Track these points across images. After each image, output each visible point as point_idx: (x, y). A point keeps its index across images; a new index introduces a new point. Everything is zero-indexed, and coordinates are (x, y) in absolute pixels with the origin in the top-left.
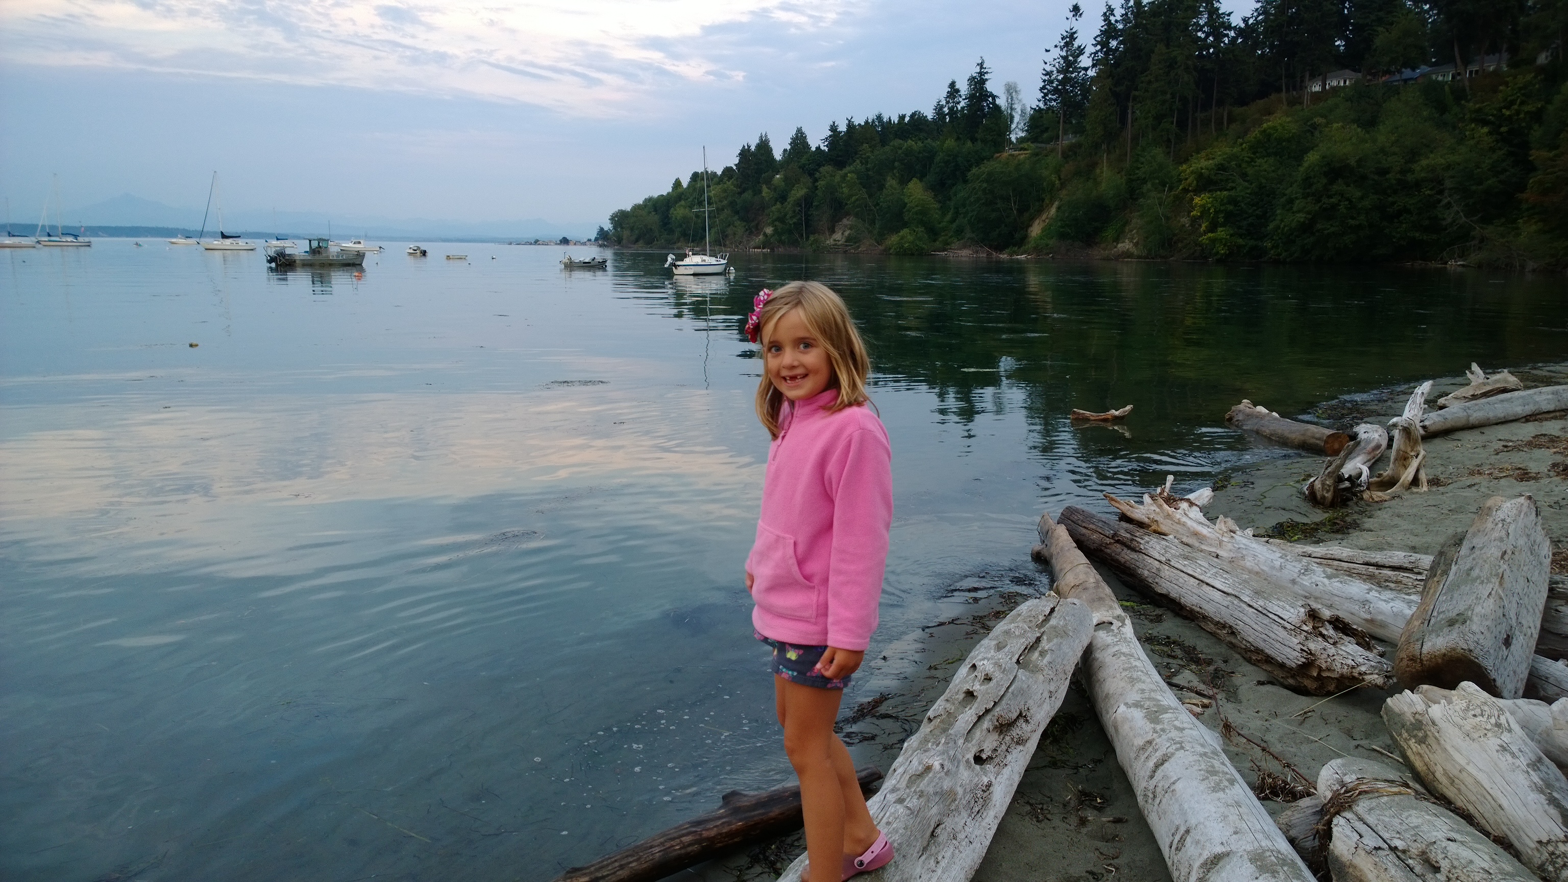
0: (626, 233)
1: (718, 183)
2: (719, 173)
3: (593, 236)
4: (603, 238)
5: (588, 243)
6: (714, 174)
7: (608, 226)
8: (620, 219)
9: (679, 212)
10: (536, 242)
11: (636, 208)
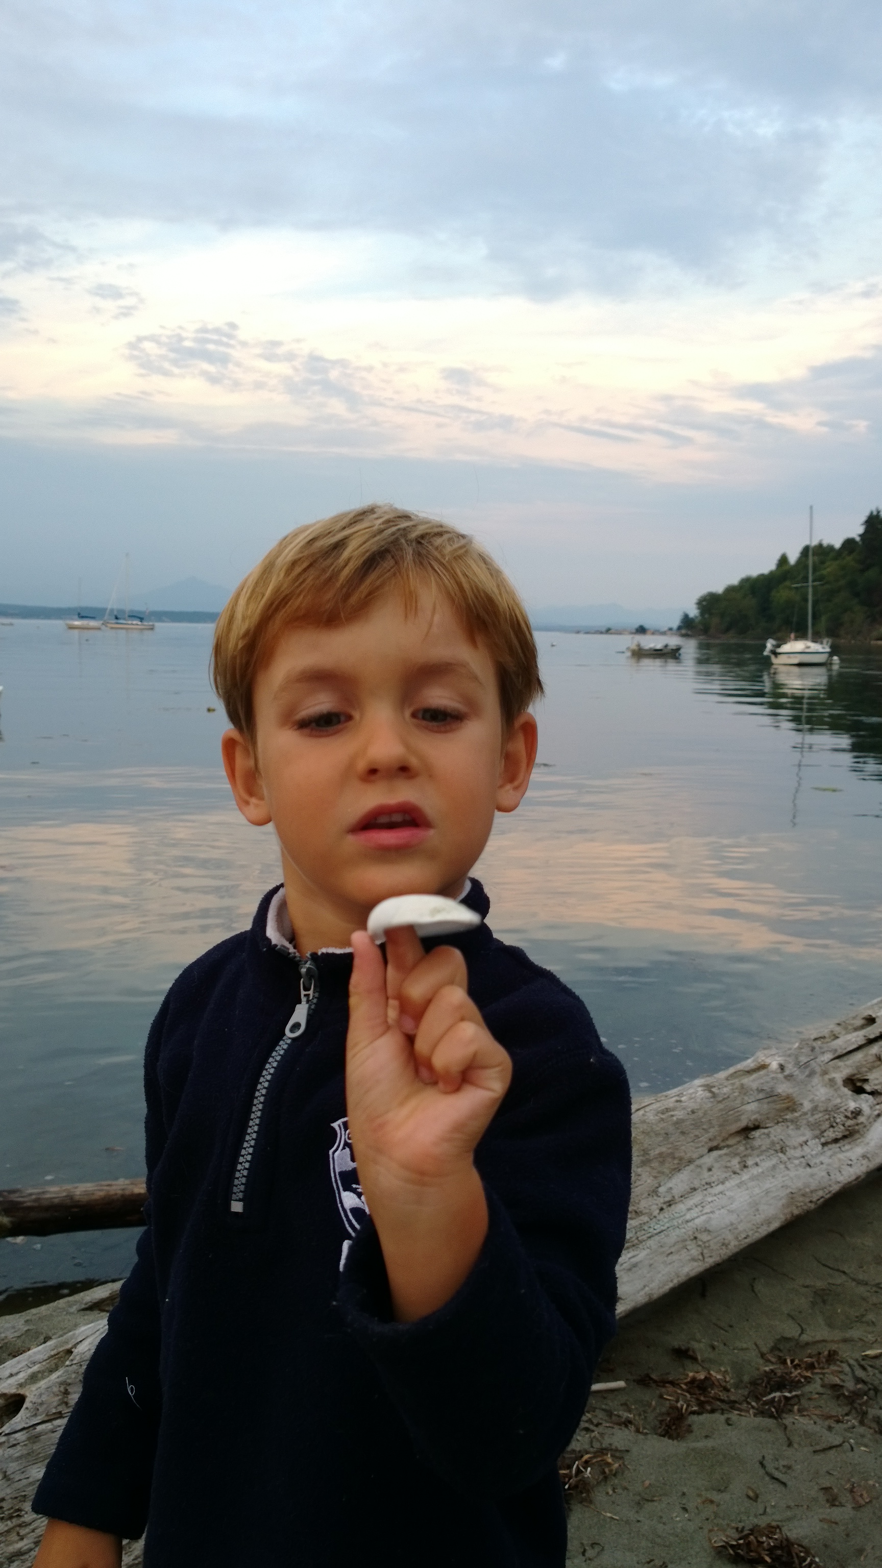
0: (715, 621)
1: (835, 559)
2: (838, 545)
3: (675, 622)
4: (688, 626)
5: (669, 632)
6: (831, 548)
7: (693, 612)
8: (709, 603)
9: (782, 595)
10: (608, 631)
11: (730, 590)
